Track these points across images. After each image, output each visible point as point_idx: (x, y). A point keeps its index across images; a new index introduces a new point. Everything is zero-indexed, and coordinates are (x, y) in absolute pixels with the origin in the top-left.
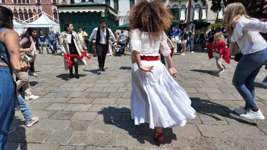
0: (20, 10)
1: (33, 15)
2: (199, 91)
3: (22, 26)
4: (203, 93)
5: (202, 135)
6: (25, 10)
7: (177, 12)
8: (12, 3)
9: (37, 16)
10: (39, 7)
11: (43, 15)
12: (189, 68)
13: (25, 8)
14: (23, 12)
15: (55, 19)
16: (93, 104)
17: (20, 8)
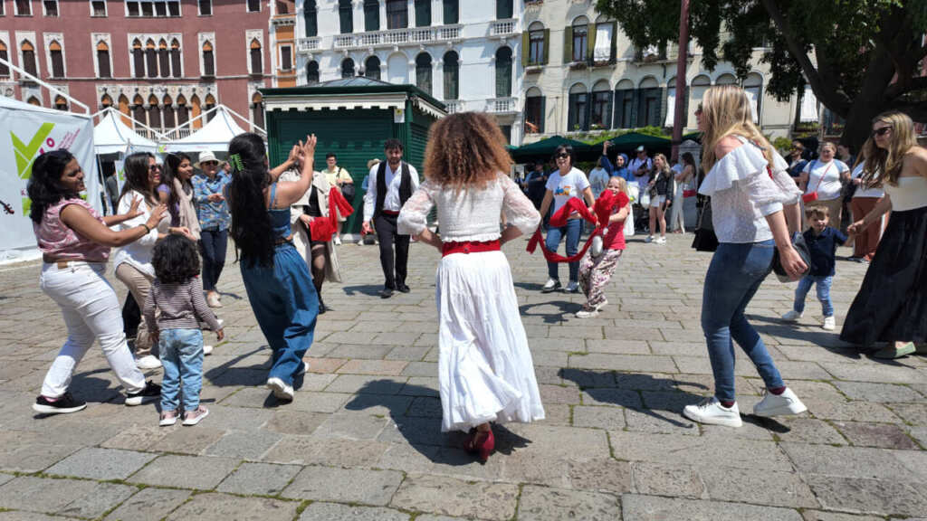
0: (152, 97)
1: (190, 113)
2: (655, 350)
3: (157, 147)
4: (664, 356)
5: (612, 456)
6: (167, 97)
7: (654, 99)
8: (129, 75)
9: (201, 119)
10: (209, 89)
11: (219, 114)
12: (656, 283)
13: (166, 90)
14: (161, 103)
15: (258, 128)
16: (340, 374)
17: (152, 90)
